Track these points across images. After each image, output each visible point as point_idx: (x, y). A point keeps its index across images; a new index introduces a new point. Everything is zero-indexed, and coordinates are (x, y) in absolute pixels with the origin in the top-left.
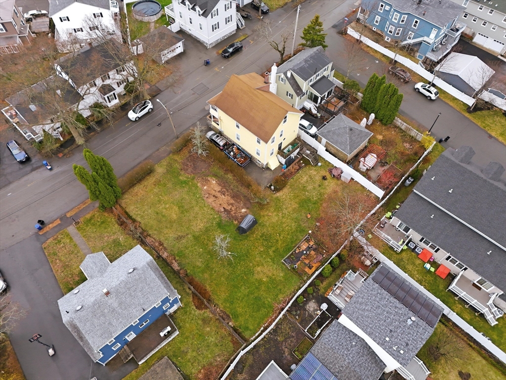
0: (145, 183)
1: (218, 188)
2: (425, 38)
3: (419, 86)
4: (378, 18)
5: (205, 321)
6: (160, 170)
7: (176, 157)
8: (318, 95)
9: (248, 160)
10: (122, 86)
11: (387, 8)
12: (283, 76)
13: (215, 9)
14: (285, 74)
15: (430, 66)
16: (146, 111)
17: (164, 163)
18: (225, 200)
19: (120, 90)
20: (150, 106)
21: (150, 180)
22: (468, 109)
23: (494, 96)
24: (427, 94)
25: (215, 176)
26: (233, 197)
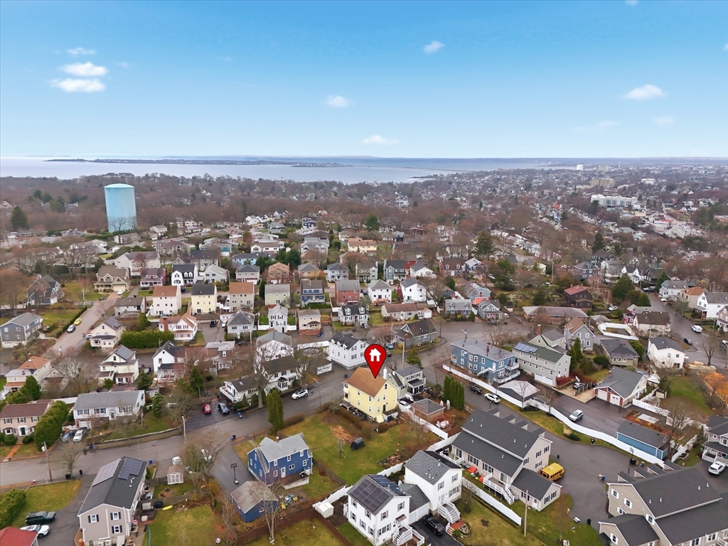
0: (297, 425)
1: (342, 430)
2: (490, 369)
3: (487, 395)
4: (462, 360)
5: (325, 481)
6: (307, 420)
7: (319, 415)
8: (412, 387)
9: (364, 417)
10: (292, 381)
11: (466, 353)
12: (390, 374)
13: (354, 346)
14: (392, 373)
15: (495, 385)
16: (303, 394)
17: (311, 417)
18: (346, 436)
19: (289, 383)
20: (306, 392)
21: (302, 424)
22: (521, 409)
23: (538, 403)
24: (492, 399)
25: (342, 425)
26: (351, 434)
